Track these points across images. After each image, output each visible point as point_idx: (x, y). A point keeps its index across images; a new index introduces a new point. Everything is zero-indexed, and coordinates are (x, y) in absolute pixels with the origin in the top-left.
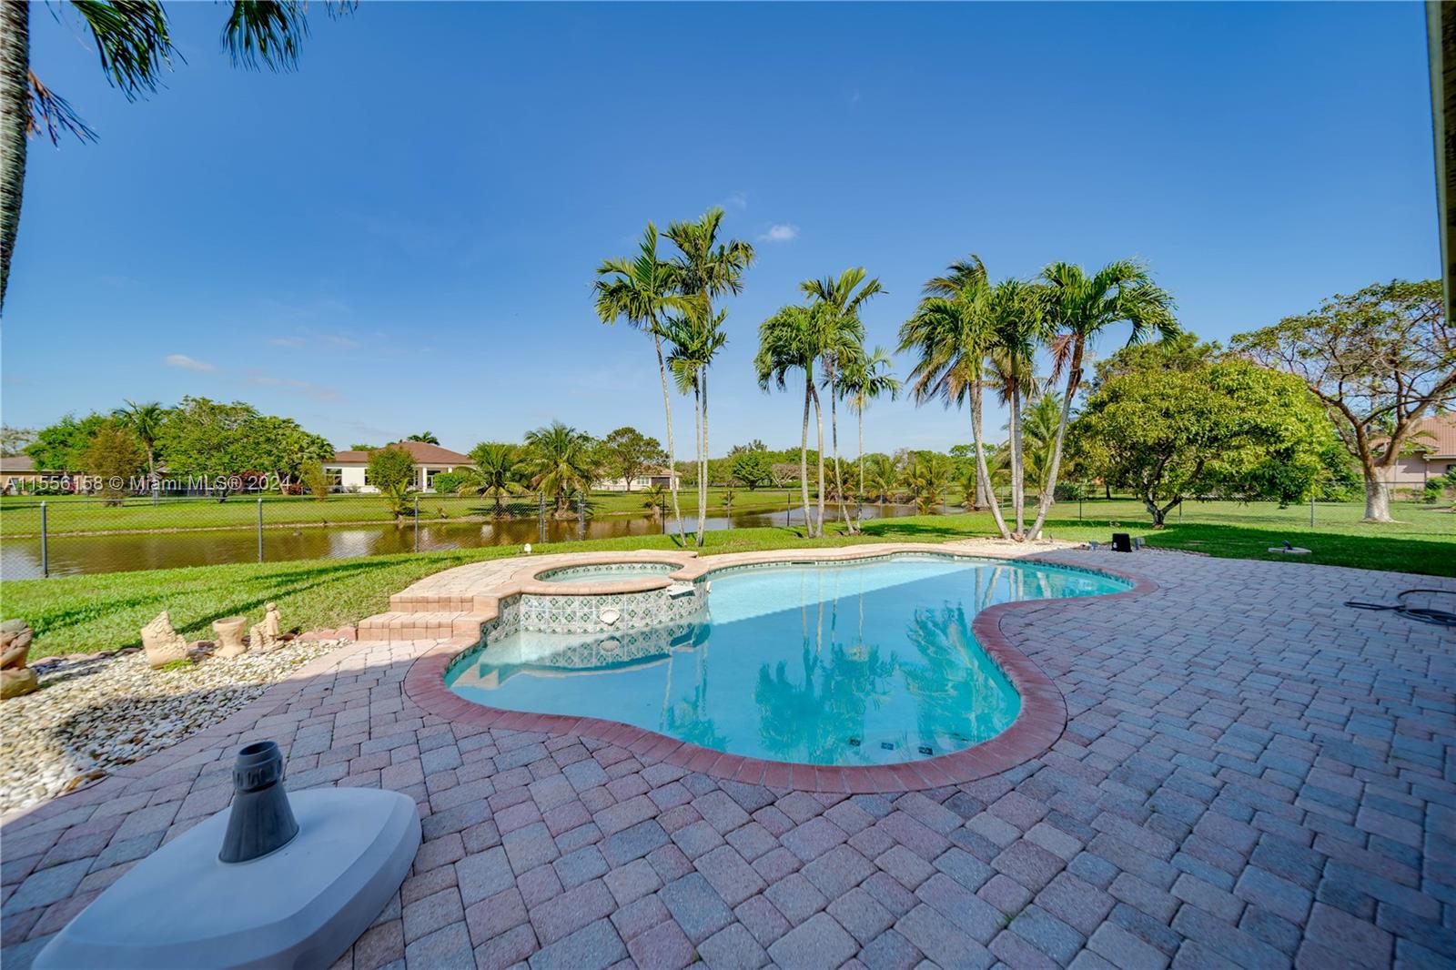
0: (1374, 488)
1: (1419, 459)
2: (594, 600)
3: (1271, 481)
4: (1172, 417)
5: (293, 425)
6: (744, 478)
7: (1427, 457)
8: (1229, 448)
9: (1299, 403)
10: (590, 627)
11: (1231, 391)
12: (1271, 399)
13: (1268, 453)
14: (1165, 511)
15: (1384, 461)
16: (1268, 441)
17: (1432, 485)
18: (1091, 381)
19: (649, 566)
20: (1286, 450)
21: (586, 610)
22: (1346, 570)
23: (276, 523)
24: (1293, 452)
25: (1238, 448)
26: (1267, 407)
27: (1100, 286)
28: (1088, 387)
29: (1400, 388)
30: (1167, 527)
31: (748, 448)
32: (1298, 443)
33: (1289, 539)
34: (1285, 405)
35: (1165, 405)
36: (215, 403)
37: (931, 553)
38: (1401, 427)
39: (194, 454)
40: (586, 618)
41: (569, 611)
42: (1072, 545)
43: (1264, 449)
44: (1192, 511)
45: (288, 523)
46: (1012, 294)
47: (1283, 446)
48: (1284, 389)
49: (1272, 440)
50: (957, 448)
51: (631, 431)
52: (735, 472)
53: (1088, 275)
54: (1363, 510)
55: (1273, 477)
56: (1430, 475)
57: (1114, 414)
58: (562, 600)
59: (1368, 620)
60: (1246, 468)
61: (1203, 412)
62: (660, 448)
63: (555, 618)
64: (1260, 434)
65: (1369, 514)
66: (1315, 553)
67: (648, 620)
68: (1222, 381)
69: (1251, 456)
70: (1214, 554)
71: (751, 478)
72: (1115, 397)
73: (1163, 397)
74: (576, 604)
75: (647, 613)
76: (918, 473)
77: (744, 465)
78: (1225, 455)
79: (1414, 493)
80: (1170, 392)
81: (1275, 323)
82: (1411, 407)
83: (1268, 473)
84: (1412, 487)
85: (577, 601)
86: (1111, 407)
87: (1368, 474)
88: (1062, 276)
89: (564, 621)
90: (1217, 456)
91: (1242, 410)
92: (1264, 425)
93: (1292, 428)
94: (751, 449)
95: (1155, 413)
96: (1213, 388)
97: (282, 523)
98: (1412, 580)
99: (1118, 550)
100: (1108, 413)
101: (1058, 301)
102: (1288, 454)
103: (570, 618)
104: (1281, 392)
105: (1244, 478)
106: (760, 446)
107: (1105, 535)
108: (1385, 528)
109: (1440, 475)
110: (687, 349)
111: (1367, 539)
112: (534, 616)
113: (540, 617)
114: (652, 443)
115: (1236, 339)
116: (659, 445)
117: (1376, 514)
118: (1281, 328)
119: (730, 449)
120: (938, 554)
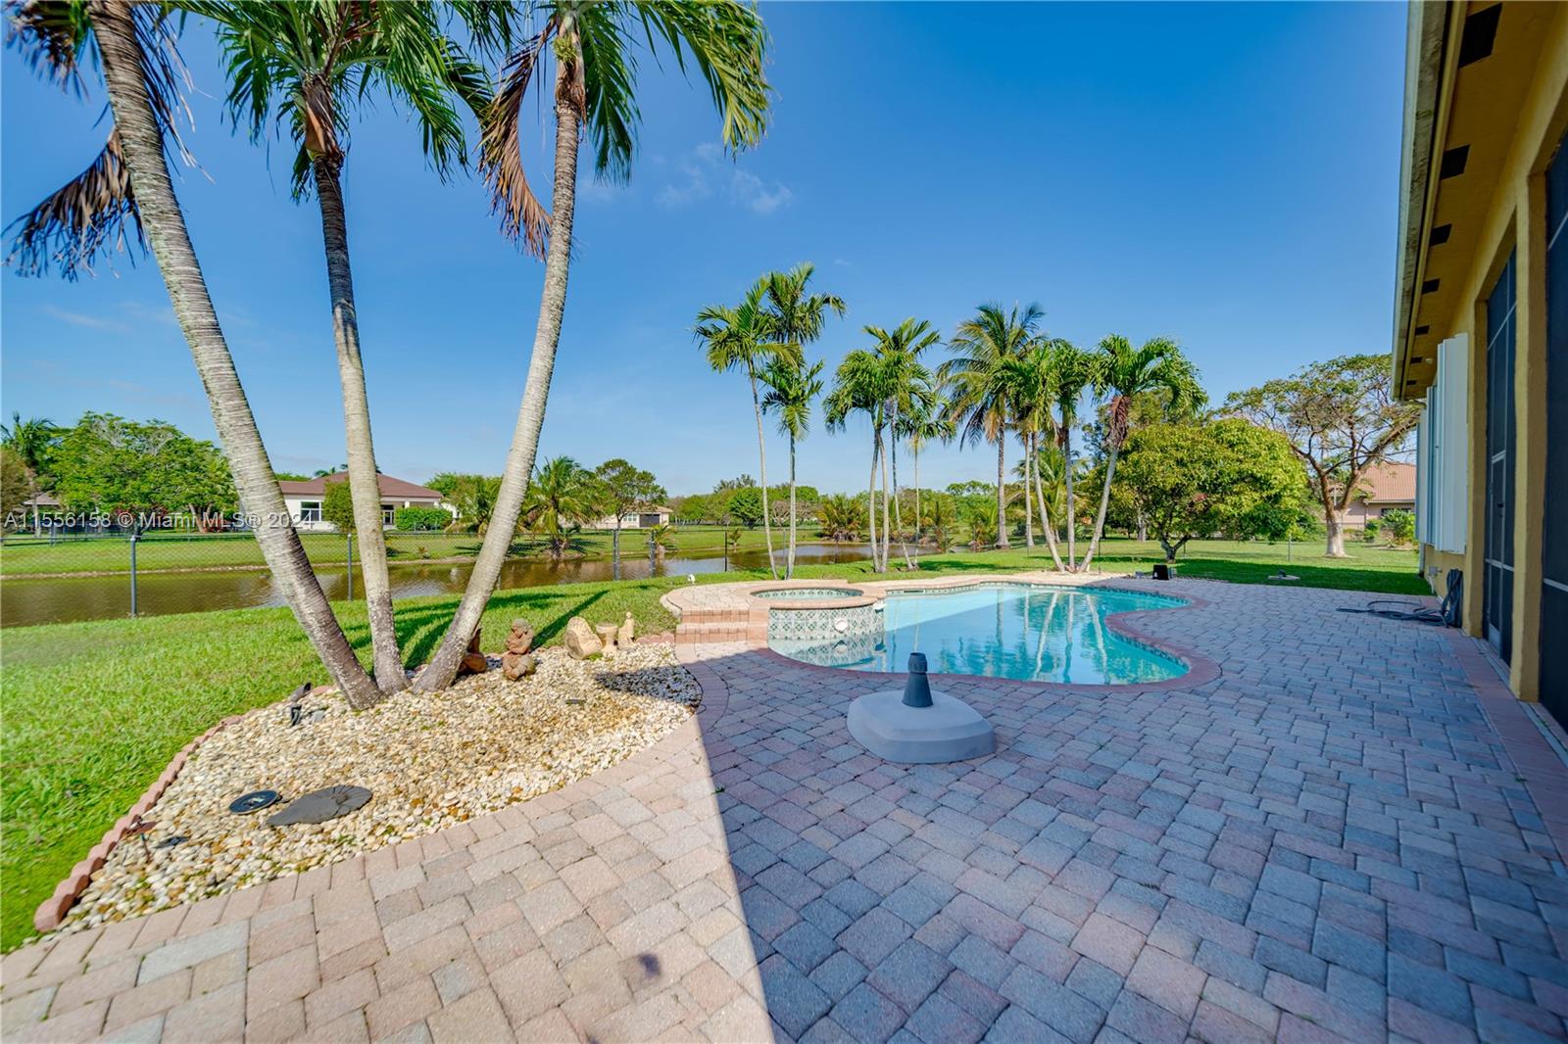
0: (1333, 529)
1: (1362, 504)
2: (830, 612)
3: (1265, 521)
4: (1185, 465)
5: (212, 449)
6: (744, 517)
7: (1366, 501)
8: (1232, 493)
9: (1283, 454)
10: (827, 634)
11: (1232, 445)
12: (1263, 453)
13: (1262, 498)
14: (1177, 547)
15: (1340, 507)
16: (1261, 488)
17: (1370, 526)
18: (1094, 425)
19: (816, 591)
20: (1275, 495)
21: (824, 620)
22: (1327, 590)
23: (223, 565)
24: (1281, 497)
25: (1237, 493)
26: (1260, 459)
27: (1147, 356)
28: (1091, 431)
29: (1354, 445)
30: (1178, 561)
31: (736, 482)
32: (1285, 488)
33: (1283, 570)
34: (1274, 458)
35: (1180, 455)
36: (127, 421)
37: (1010, 583)
38: (1353, 477)
39: (101, 481)
40: (824, 627)
41: (811, 621)
42: (1119, 575)
43: (1258, 494)
44: (1198, 548)
45: (238, 565)
46: (1073, 358)
47: (1273, 492)
48: (1273, 445)
49: (1265, 487)
50: (953, 487)
51: (621, 463)
52: (733, 509)
53: (1136, 347)
54: (1324, 547)
55: (1267, 518)
56: (1370, 517)
57: (1138, 462)
58: (806, 613)
59: (1354, 618)
60: (1246, 510)
61: (1210, 463)
62: (655, 483)
63: (800, 628)
64: (1257, 482)
65: (1329, 551)
66: (1302, 579)
67: (863, 630)
68: (1225, 435)
69: (1249, 500)
70: (1231, 581)
71: (751, 516)
72: (1136, 447)
73: (1178, 448)
74: (817, 615)
75: (863, 624)
76: (926, 511)
77: (743, 502)
78: (1228, 499)
79: (1357, 532)
80: (1183, 443)
81: (1260, 387)
82: (1361, 461)
83: (1262, 515)
84: (1355, 527)
85: (817, 613)
86: (1134, 456)
87: (1329, 516)
88: (1115, 347)
89: (807, 630)
90: (1222, 501)
91: (1241, 461)
92: (1259, 475)
93: (1279, 478)
94: (739, 486)
95: (1172, 462)
96: (1218, 442)
97: (232, 565)
98: (1374, 596)
99: (1159, 578)
100: (1132, 461)
101: (1112, 369)
102: (1277, 498)
103: (812, 627)
104: (1271, 448)
105: (1242, 518)
106: (748, 481)
107: (1149, 567)
108: (1342, 562)
109: (1375, 517)
110: (787, 394)
111: (1333, 570)
112: (780, 627)
113: (786, 627)
114: (646, 477)
115: (1232, 397)
116: (653, 478)
117: (1335, 549)
118: (1267, 388)
119: (717, 484)
120: (1017, 583)
